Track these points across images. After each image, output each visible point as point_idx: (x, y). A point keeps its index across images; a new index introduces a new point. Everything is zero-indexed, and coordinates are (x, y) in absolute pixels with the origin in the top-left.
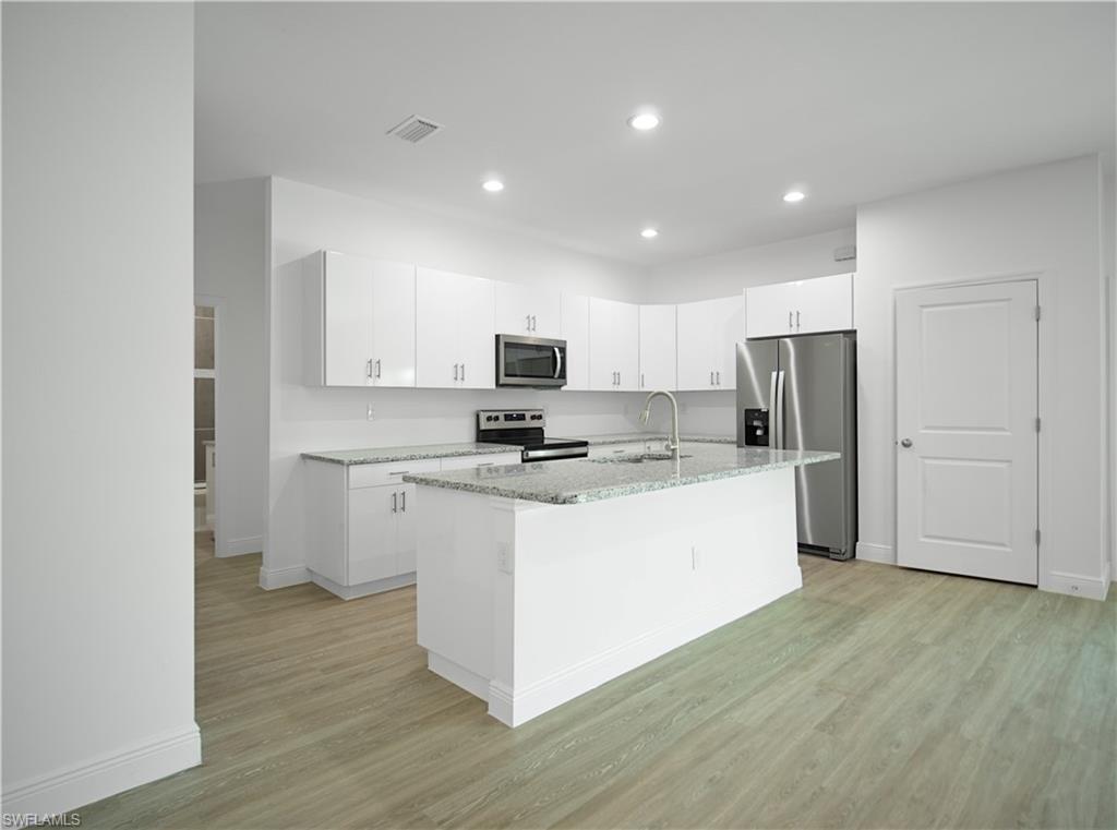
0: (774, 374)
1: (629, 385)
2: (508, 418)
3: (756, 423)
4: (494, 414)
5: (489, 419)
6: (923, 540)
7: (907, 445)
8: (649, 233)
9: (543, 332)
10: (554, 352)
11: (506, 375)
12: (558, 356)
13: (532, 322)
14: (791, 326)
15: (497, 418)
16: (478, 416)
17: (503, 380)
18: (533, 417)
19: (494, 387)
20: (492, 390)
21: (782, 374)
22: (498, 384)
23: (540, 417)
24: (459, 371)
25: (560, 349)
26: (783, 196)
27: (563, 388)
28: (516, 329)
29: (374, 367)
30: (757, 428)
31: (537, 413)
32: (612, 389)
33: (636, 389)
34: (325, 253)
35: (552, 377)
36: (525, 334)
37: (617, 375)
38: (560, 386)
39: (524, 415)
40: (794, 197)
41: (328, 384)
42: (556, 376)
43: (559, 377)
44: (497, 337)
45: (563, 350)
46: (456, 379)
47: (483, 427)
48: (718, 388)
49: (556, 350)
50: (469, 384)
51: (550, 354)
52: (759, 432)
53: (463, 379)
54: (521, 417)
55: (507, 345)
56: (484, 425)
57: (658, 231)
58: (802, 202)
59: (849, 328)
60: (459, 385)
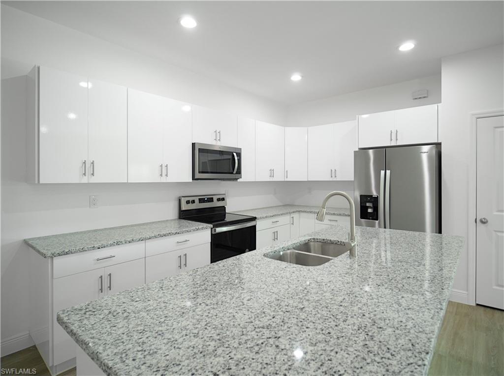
0: (383, 172)
1: (279, 177)
2: (201, 201)
3: (368, 204)
4: (191, 199)
5: (188, 202)
6: (495, 287)
7: (484, 222)
8: (296, 77)
9: (226, 142)
10: (233, 156)
11: (199, 172)
12: (236, 158)
13: (218, 134)
14: (391, 140)
15: (193, 202)
16: (180, 200)
17: (198, 175)
18: (219, 200)
19: (191, 180)
20: (190, 182)
21: (388, 172)
22: (193, 178)
23: (223, 199)
24: (164, 169)
25: (237, 153)
26: (398, 47)
27: (238, 180)
28: (207, 139)
29: (88, 167)
30: (368, 207)
31: (221, 197)
32: (269, 180)
33: (283, 180)
34: (39, 68)
35: (232, 173)
36: (213, 143)
37: (272, 171)
38: (237, 179)
39: (212, 198)
40: (407, 46)
41: (41, 182)
42: (235, 172)
43: (236, 173)
44: (193, 144)
45: (239, 155)
46: (161, 175)
47: (183, 208)
48: (335, 180)
49: (235, 154)
50: (172, 178)
51: (230, 157)
52: (370, 210)
53: (167, 175)
54: (211, 200)
55: (200, 150)
56: (185, 207)
57: (302, 77)
58: (413, 51)
59: (436, 141)
60: (164, 180)
